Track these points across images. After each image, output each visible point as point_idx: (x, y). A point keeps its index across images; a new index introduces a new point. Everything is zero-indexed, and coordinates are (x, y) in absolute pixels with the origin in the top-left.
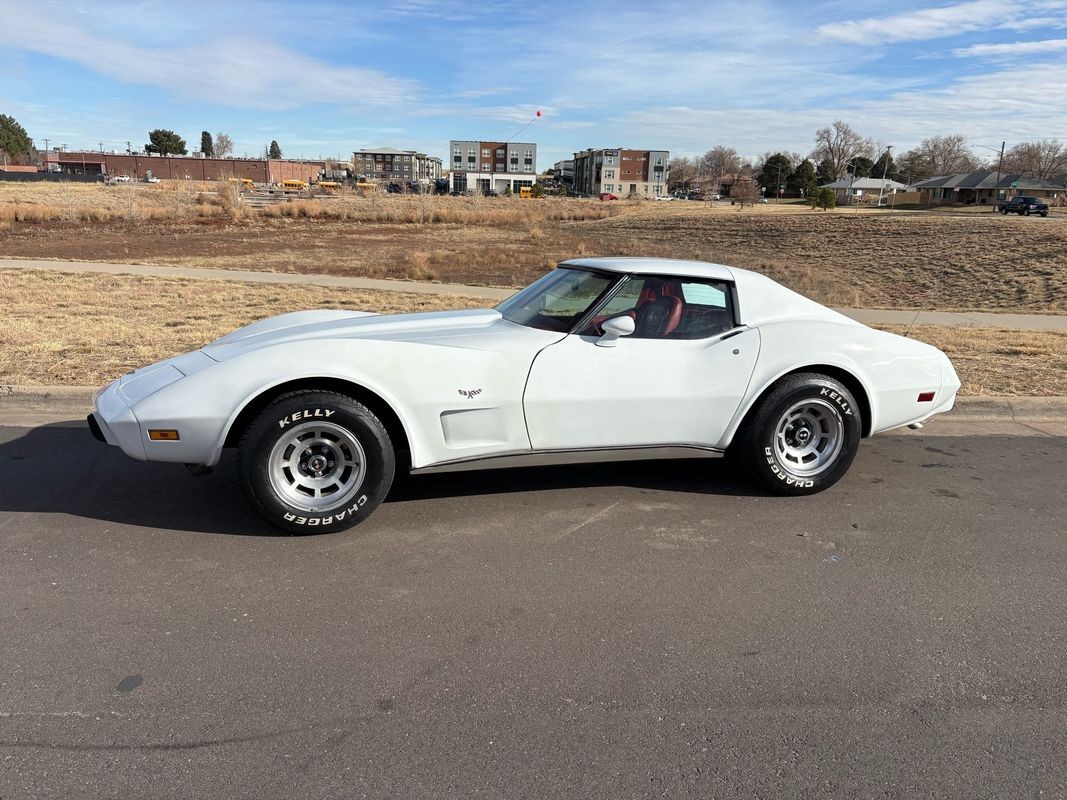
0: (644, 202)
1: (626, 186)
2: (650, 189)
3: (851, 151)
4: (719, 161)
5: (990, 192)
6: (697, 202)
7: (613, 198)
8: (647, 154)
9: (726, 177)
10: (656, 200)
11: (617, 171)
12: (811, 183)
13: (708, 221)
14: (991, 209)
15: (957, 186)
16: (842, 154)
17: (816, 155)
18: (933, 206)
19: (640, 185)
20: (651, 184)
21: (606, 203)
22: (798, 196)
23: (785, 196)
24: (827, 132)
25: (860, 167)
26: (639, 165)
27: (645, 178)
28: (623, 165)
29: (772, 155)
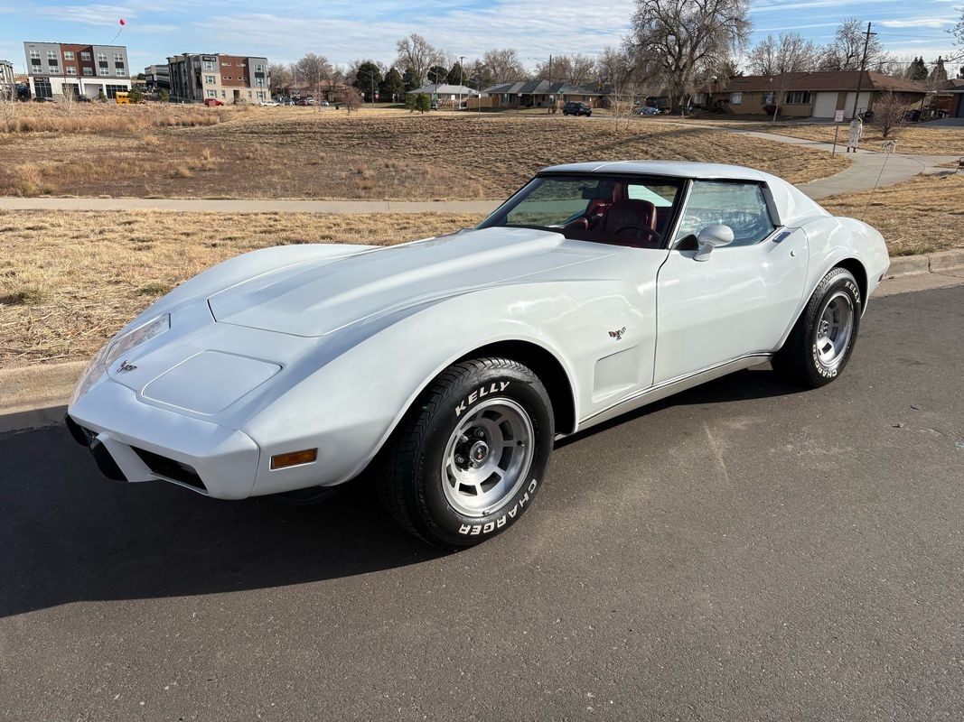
0: (251, 108)
1: (230, 91)
2: (254, 95)
3: (427, 60)
4: (312, 70)
5: (544, 97)
6: (303, 108)
7: (219, 104)
8: (246, 60)
9: (323, 83)
10: (261, 106)
11: (218, 77)
12: (399, 88)
13: (324, 125)
14: (546, 111)
15: (519, 91)
16: (421, 63)
17: (400, 63)
18: (503, 109)
19: (243, 91)
20: (254, 90)
21: (213, 108)
22: (390, 101)
23: (380, 101)
24: (406, 42)
25: (438, 75)
26: (240, 71)
27: (248, 84)
28: (223, 71)
29: (361, 62)
